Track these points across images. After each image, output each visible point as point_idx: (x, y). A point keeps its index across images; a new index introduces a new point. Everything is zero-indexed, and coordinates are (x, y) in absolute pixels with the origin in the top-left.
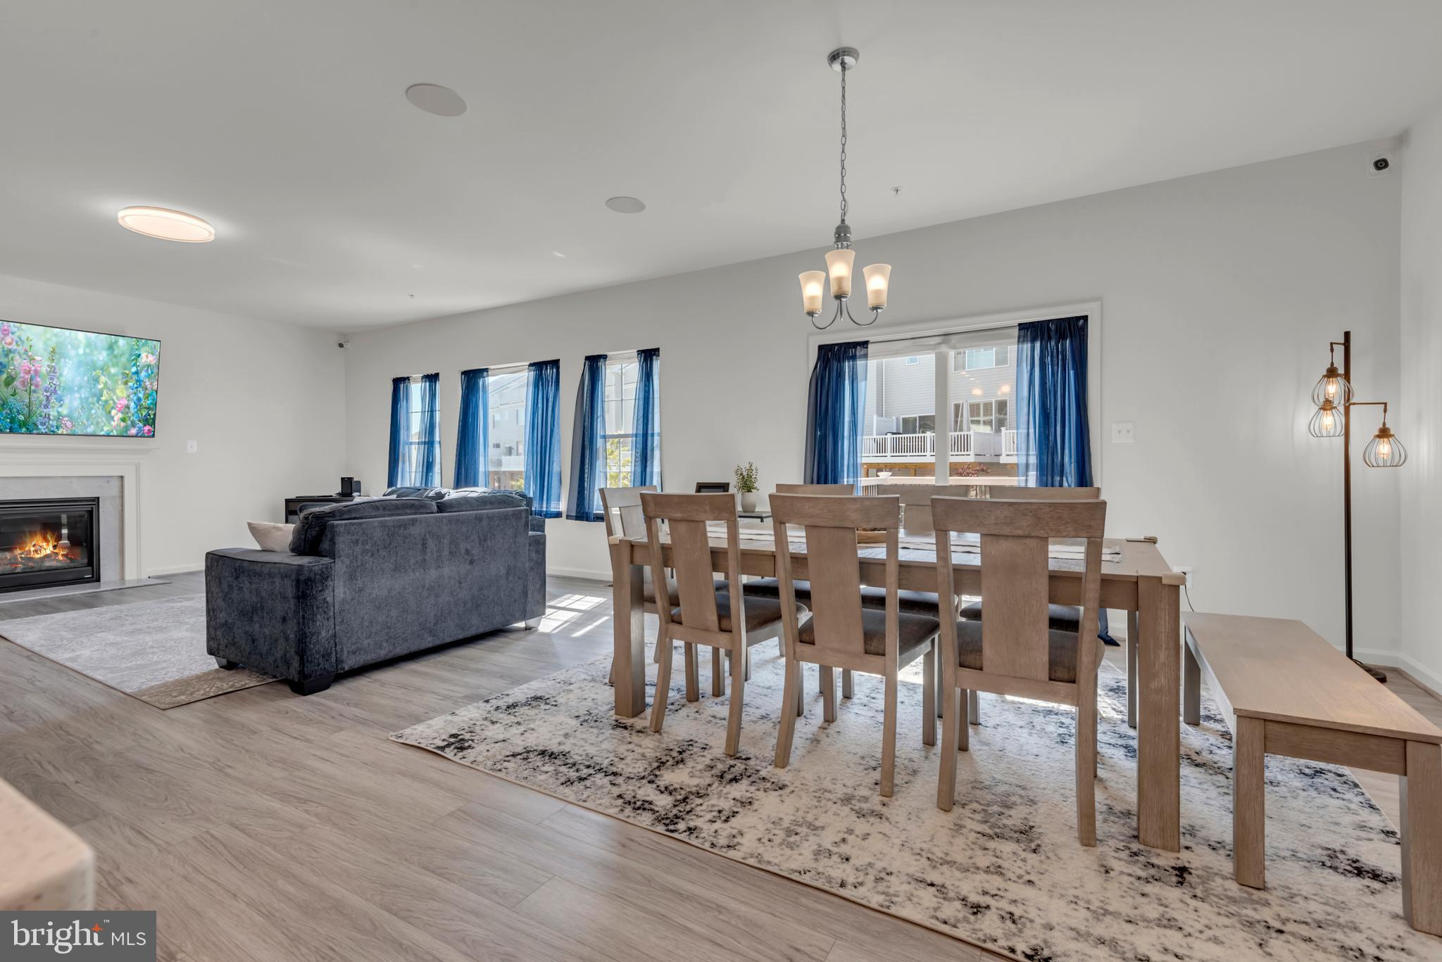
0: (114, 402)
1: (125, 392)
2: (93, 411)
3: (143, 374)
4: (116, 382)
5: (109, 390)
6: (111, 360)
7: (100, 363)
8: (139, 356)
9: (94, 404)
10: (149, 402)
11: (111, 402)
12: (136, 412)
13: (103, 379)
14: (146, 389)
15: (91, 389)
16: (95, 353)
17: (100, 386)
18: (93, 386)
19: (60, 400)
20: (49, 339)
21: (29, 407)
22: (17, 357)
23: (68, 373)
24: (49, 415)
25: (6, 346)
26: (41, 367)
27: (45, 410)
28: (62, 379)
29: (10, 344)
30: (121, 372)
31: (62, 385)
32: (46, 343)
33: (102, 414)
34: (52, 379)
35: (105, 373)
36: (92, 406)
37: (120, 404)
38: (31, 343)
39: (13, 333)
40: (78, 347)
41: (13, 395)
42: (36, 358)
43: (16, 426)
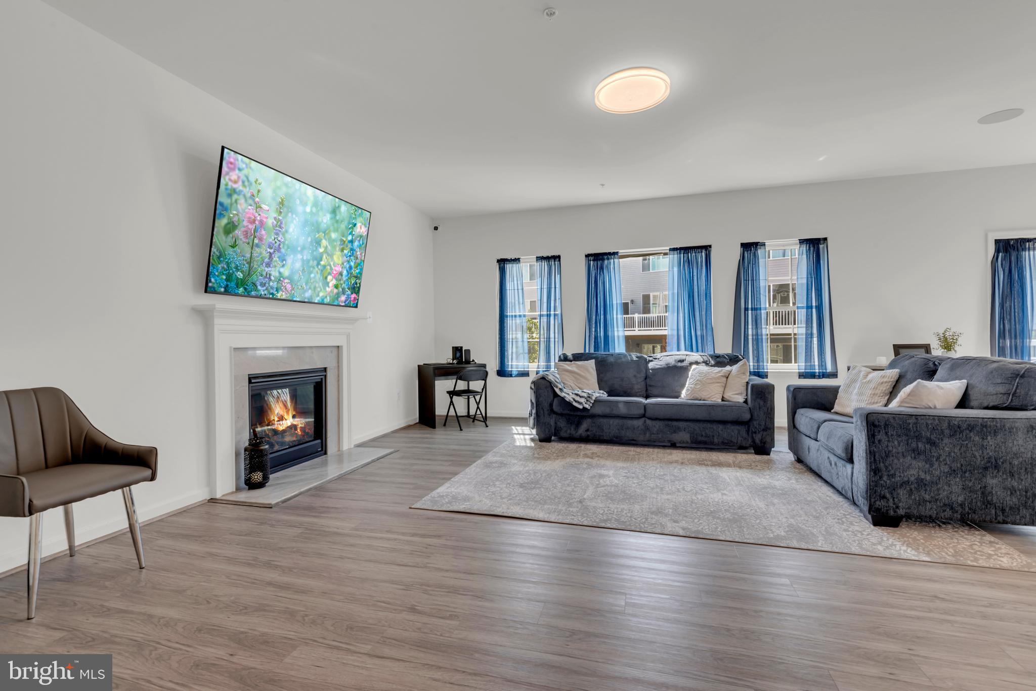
0: (331, 268)
1: (341, 259)
2: (312, 275)
3: (356, 243)
4: (334, 247)
5: (329, 255)
6: (333, 224)
7: (323, 226)
8: (355, 225)
9: (314, 268)
10: (357, 271)
11: (329, 267)
12: (347, 280)
13: (324, 243)
14: (357, 258)
15: (313, 251)
16: (321, 213)
17: (321, 250)
18: (314, 249)
19: (283, 259)
20: (279, 188)
21: (249, 263)
22: (242, 201)
23: (294, 230)
24: (270, 275)
25: (230, 183)
26: (267, 218)
27: (266, 269)
28: (287, 236)
29: (235, 182)
30: (340, 238)
31: (287, 242)
32: (274, 191)
33: (319, 279)
34: (277, 234)
35: (326, 237)
36: (312, 269)
37: (336, 271)
38: (259, 187)
39: (240, 170)
40: (304, 204)
41: (233, 247)
42: (263, 206)
43: (232, 284)
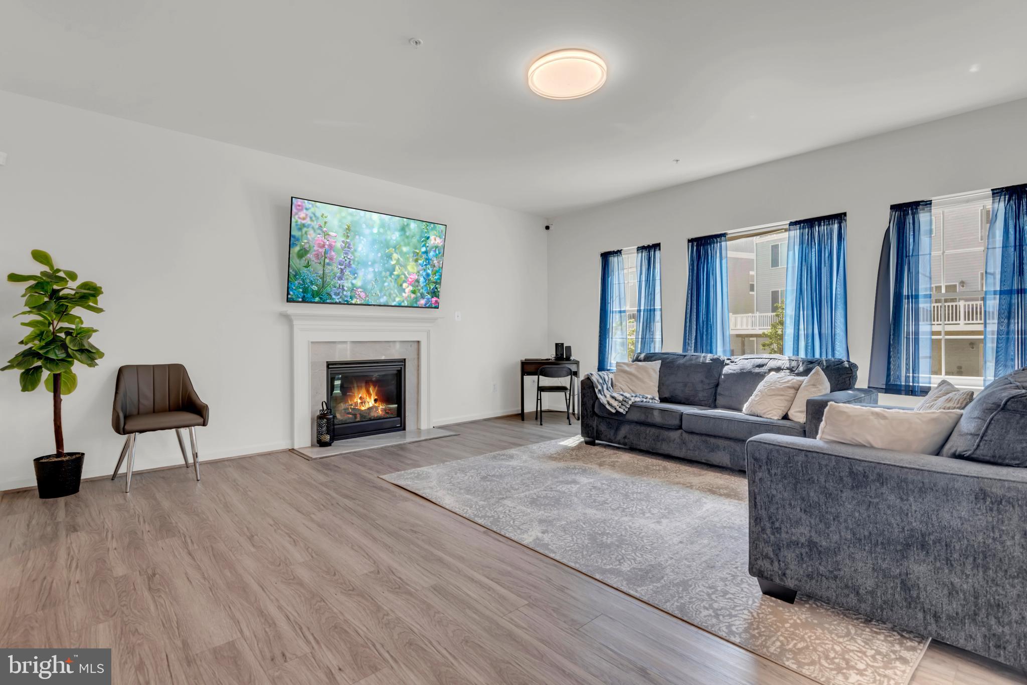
0: (406, 277)
1: (415, 268)
2: (386, 284)
3: (432, 254)
4: (407, 259)
5: (401, 265)
6: (403, 240)
7: (393, 243)
8: (428, 238)
9: (386, 277)
10: (436, 277)
11: (403, 276)
12: (425, 286)
13: (395, 256)
14: (434, 266)
15: (384, 264)
16: (389, 233)
17: (393, 262)
18: (386, 262)
19: (354, 273)
20: (344, 218)
21: (323, 278)
22: (311, 232)
23: (362, 249)
24: (343, 286)
25: (299, 221)
26: (335, 242)
27: (339, 281)
28: (357, 254)
29: (304, 219)
30: (412, 251)
31: (356, 259)
32: (340, 221)
33: (394, 286)
34: (346, 253)
35: (397, 251)
36: (385, 279)
37: (411, 278)
38: (326, 220)
39: (307, 209)
40: (372, 227)
41: (306, 267)
42: (331, 233)
43: (309, 295)
